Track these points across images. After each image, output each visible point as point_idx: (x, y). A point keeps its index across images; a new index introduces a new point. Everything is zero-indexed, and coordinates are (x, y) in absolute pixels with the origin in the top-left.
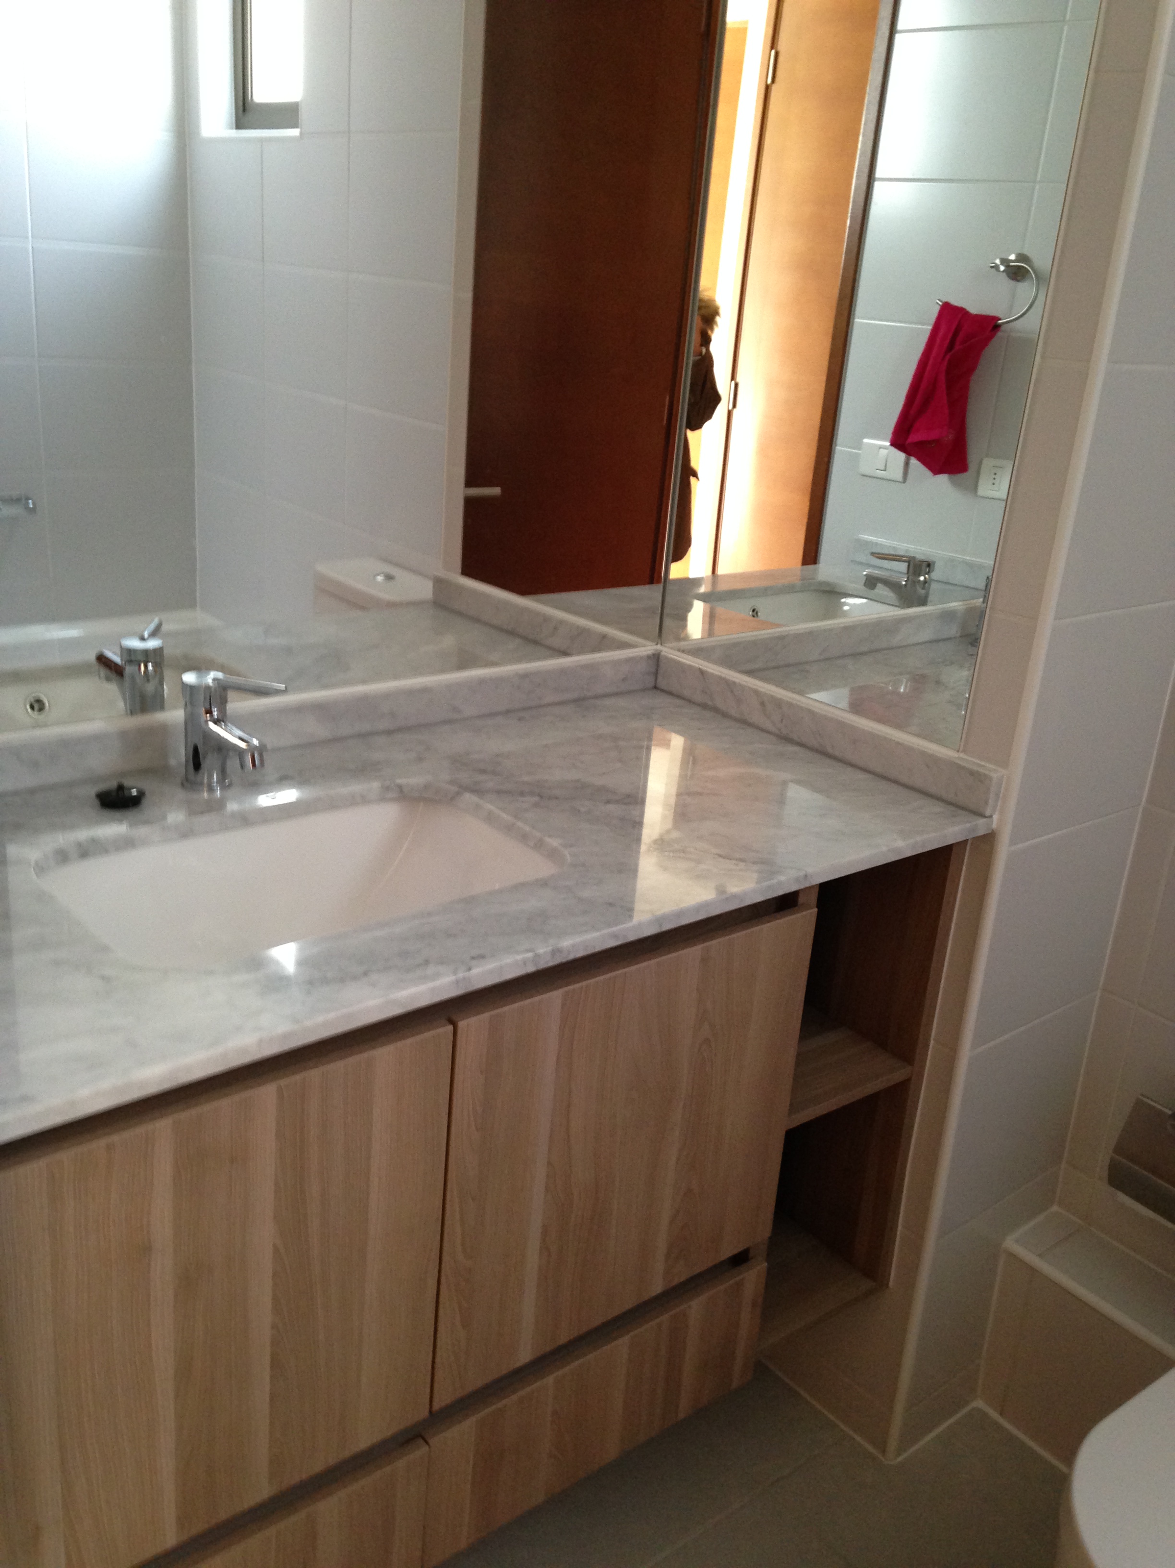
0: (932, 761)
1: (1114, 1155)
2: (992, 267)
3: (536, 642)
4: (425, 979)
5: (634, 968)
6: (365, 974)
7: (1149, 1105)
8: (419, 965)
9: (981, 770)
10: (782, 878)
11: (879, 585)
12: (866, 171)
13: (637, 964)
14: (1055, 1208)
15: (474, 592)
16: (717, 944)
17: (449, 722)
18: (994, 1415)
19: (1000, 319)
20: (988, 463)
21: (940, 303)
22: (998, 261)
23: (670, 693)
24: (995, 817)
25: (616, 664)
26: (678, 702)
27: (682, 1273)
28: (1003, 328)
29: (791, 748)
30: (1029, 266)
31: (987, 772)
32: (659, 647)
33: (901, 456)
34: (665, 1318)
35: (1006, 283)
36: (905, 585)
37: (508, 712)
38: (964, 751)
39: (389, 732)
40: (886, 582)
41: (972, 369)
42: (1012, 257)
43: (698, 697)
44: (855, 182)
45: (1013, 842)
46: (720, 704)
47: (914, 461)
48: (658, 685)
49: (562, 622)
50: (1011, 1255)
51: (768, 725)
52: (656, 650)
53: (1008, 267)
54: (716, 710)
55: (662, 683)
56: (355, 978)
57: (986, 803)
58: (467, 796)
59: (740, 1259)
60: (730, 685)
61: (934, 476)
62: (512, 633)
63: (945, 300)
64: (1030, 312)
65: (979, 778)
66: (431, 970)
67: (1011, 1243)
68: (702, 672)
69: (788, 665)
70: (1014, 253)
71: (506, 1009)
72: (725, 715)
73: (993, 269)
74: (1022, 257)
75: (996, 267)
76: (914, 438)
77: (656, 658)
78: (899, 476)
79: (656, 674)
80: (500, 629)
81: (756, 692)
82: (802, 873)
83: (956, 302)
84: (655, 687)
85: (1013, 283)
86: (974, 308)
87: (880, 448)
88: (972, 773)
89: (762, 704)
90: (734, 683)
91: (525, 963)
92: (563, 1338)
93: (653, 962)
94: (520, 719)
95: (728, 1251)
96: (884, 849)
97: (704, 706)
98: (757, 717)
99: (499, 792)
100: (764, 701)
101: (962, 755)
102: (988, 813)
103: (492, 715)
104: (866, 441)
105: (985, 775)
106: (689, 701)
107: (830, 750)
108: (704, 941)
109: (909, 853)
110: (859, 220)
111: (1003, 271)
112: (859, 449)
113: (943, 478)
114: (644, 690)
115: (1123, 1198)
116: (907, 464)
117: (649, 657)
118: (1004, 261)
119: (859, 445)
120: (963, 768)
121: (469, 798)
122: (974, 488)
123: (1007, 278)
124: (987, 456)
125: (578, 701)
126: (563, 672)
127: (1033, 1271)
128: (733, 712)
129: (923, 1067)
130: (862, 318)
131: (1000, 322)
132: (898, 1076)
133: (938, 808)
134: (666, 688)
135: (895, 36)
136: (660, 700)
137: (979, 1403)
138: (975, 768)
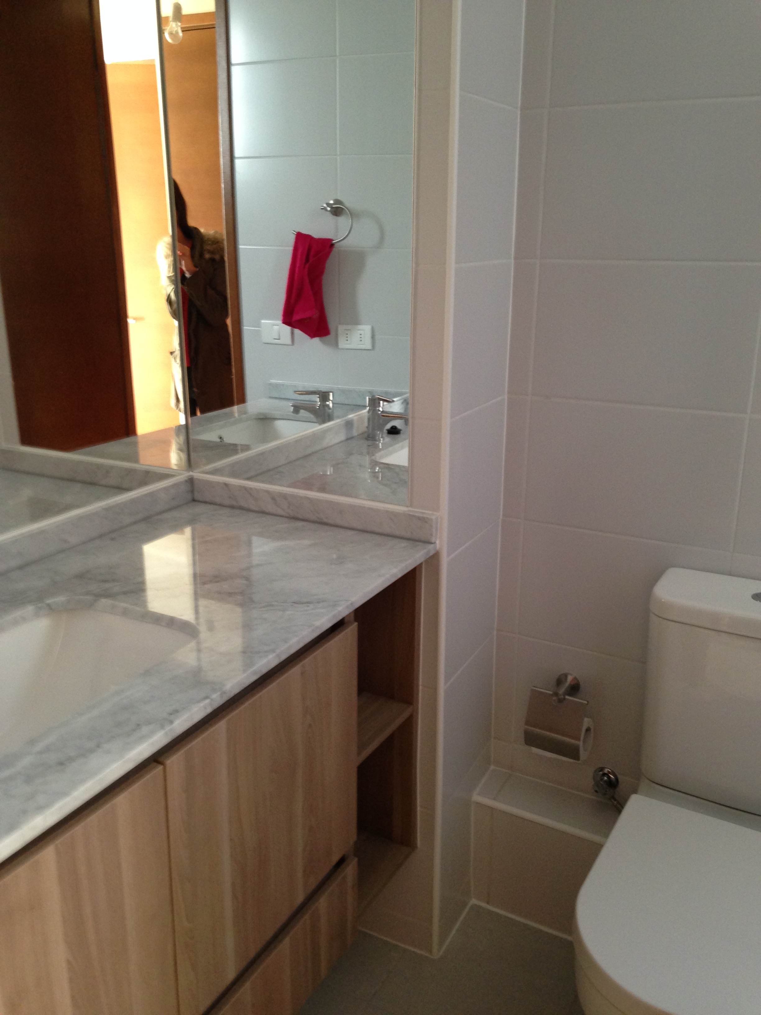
0: (393, 516)
1: (526, 727)
2: (322, 209)
3: (92, 484)
4: (142, 739)
5: (265, 691)
6: (98, 746)
7: (539, 691)
8: (134, 730)
9: (425, 516)
10: (340, 609)
11: (302, 411)
12: (228, 153)
13: (266, 688)
14: (492, 767)
15: (32, 455)
16: (308, 661)
17: (62, 551)
18: (483, 905)
19: (333, 240)
20: (341, 328)
21: (296, 233)
22: (325, 205)
23: (205, 502)
24: (437, 542)
25: (165, 489)
26: (212, 507)
27: (313, 883)
28: (336, 245)
29: (300, 524)
30: (343, 206)
31: (428, 516)
32: (191, 473)
33: (288, 329)
34: (307, 917)
35: (331, 219)
36: (319, 408)
37: (101, 536)
38: (411, 506)
39: (21, 568)
40: (306, 409)
41: (322, 272)
42: (332, 202)
43: (227, 502)
44: (223, 161)
45: (449, 555)
46: (243, 504)
47: (297, 332)
48: (196, 498)
49: (112, 467)
50: (478, 804)
51: (280, 512)
52: (190, 476)
53: (332, 208)
54: (241, 508)
55: (197, 496)
56: (91, 751)
57: (431, 535)
58: (104, 601)
59: (342, 862)
60: (247, 490)
61: (311, 339)
62: (72, 480)
63: (298, 230)
64: (350, 235)
65: (424, 520)
66: (145, 730)
67: (476, 797)
68: (226, 485)
69: (269, 470)
70: (332, 200)
71: (194, 743)
72: (248, 510)
73: (323, 210)
74: (337, 201)
75: (325, 209)
76: (296, 317)
77: (191, 481)
78: (289, 341)
79: (192, 491)
80: (62, 479)
81: (268, 492)
82: (349, 603)
83: (304, 232)
84: (194, 500)
85: (335, 217)
86: (316, 235)
87: (273, 325)
88: (419, 518)
89: (273, 499)
90: (251, 489)
91: (205, 708)
92: (252, 954)
93: (274, 684)
94: (113, 539)
95: (335, 859)
96: (388, 576)
97: (232, 507)
98: (270, 508)
99: (125, 593)
100: (274, 497)
101: (410, 509)
102: (433, 541)
103: (92, 540)
104: (263, 321)
105: (427, 518)
106: (221, 505)
107: (325, 520)
108: (301, 661)
109: (400, 575)
110: (230, 183)
111: (329, 211)
112: (259, 327)
113: (316, 340)
114: (187, 503)
115: (534, 750)
116: (292, 333)
117: (186, 481)
118: (328, 205)
119: (259, 325)
120: (414, 516)
121: (104, 602)
122: (336, 344)
123: (331, 215)
124: (340, 324)
125: (146, 519)
126: (133, 501)
127: (492, 809)
128: (253, 508)
129: (417, 706)
130: (244, 245)
131: (334, 242)
132: (405, 715)
133: (404, 544)
134: (201, 500)
135: (231, 68)
136: (199, 509)
137: (474, 901)
138: (421, 515)
